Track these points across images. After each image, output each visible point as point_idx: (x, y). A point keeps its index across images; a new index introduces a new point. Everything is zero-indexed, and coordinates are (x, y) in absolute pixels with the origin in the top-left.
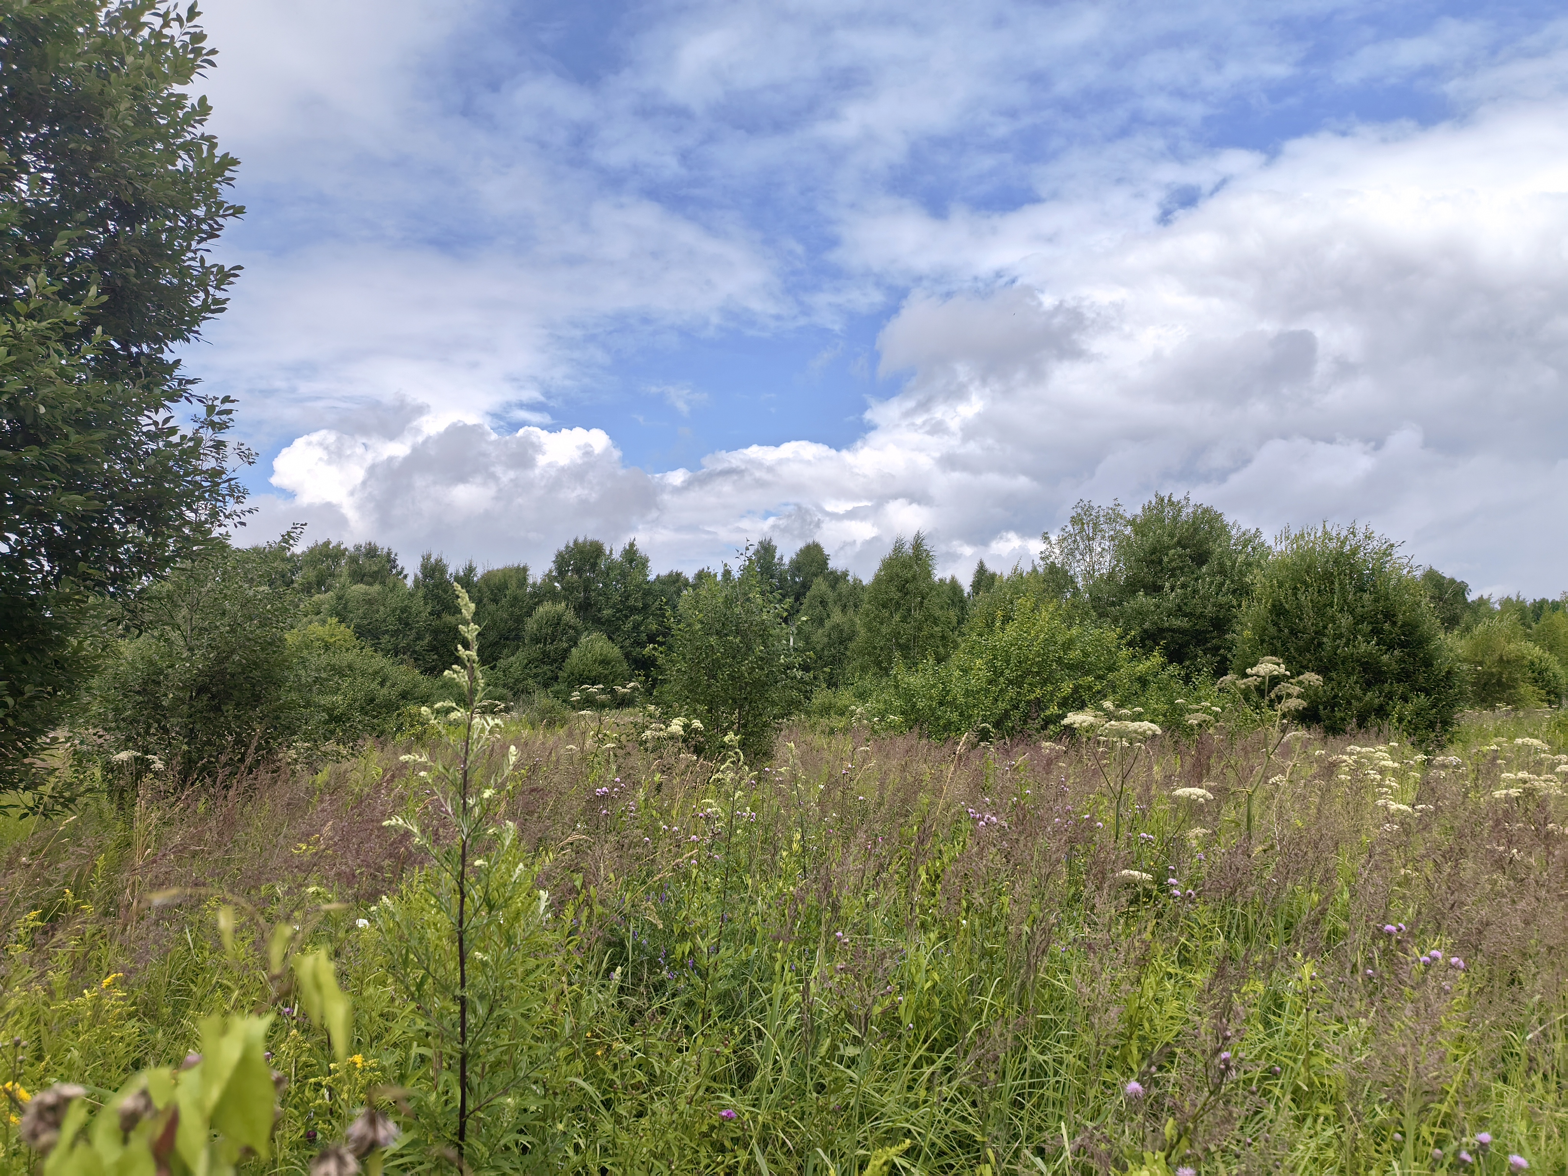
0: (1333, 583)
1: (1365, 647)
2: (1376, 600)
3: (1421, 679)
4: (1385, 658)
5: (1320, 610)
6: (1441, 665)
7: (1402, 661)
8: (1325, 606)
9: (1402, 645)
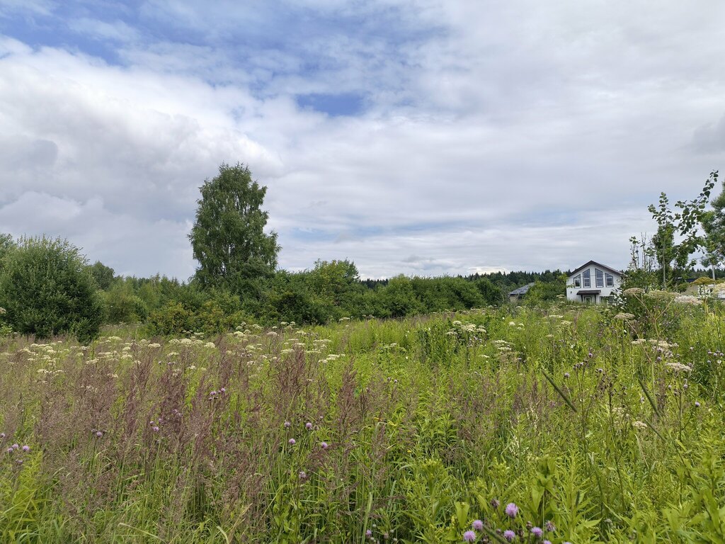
0: (47, 264)
1: (60, 296)
2: (68, 274)
3: (86, 311)
4: (70, 301)
5: (39, 278)
6: (96, 305)
7: (78, 303)
8: (42, 276)
9: (78, 296)
